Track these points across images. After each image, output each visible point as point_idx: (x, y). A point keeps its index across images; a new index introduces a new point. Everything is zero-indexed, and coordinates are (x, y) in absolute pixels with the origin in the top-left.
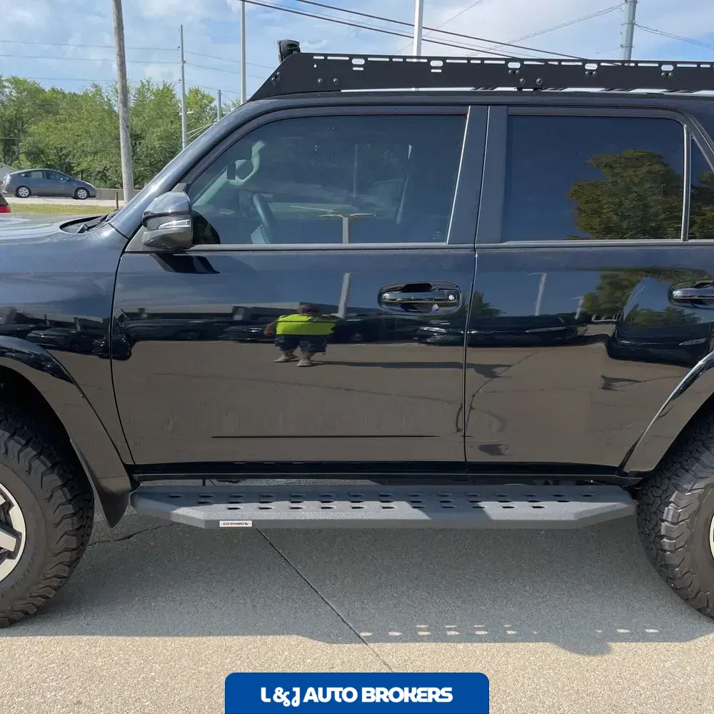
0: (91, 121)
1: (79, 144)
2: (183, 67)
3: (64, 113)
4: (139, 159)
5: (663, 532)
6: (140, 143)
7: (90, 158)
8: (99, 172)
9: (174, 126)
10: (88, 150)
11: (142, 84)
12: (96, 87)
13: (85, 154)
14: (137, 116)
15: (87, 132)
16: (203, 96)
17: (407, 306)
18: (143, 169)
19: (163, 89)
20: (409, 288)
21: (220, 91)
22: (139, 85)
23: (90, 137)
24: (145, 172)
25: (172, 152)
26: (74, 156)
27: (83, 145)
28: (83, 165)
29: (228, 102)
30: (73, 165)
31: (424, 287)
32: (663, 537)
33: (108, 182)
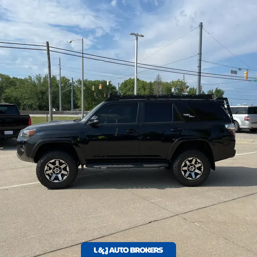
0: (28, 88)
1: (23, 96)
2: (60, 71)
3: (18, 86)
4: (44, 100)
5: (174, 169)
6: (44, 95)
7: (27, 100)
8: (30, 105)
9: (56, 89)
10: (27, 98)
11: (46, 76)
12: (30, 77)
13: (26, 99)
14: (44, 86)
15: (26, 92)
16: (66, 79)
17: (130, 133)
18: (45, 104)
19: (53, 77)
20: (131, 130)
21: (73, 78)
22: (44, 76)
23: (28, 93)
24: (46, 105)
25: (55, 98)
26: (21, 100)
27: (25, 96)
28: (24, 102)
29: (75, 81)
30: (21, 103)
31: (132, 130)
32: (174, 170)
33: (33, 108)
